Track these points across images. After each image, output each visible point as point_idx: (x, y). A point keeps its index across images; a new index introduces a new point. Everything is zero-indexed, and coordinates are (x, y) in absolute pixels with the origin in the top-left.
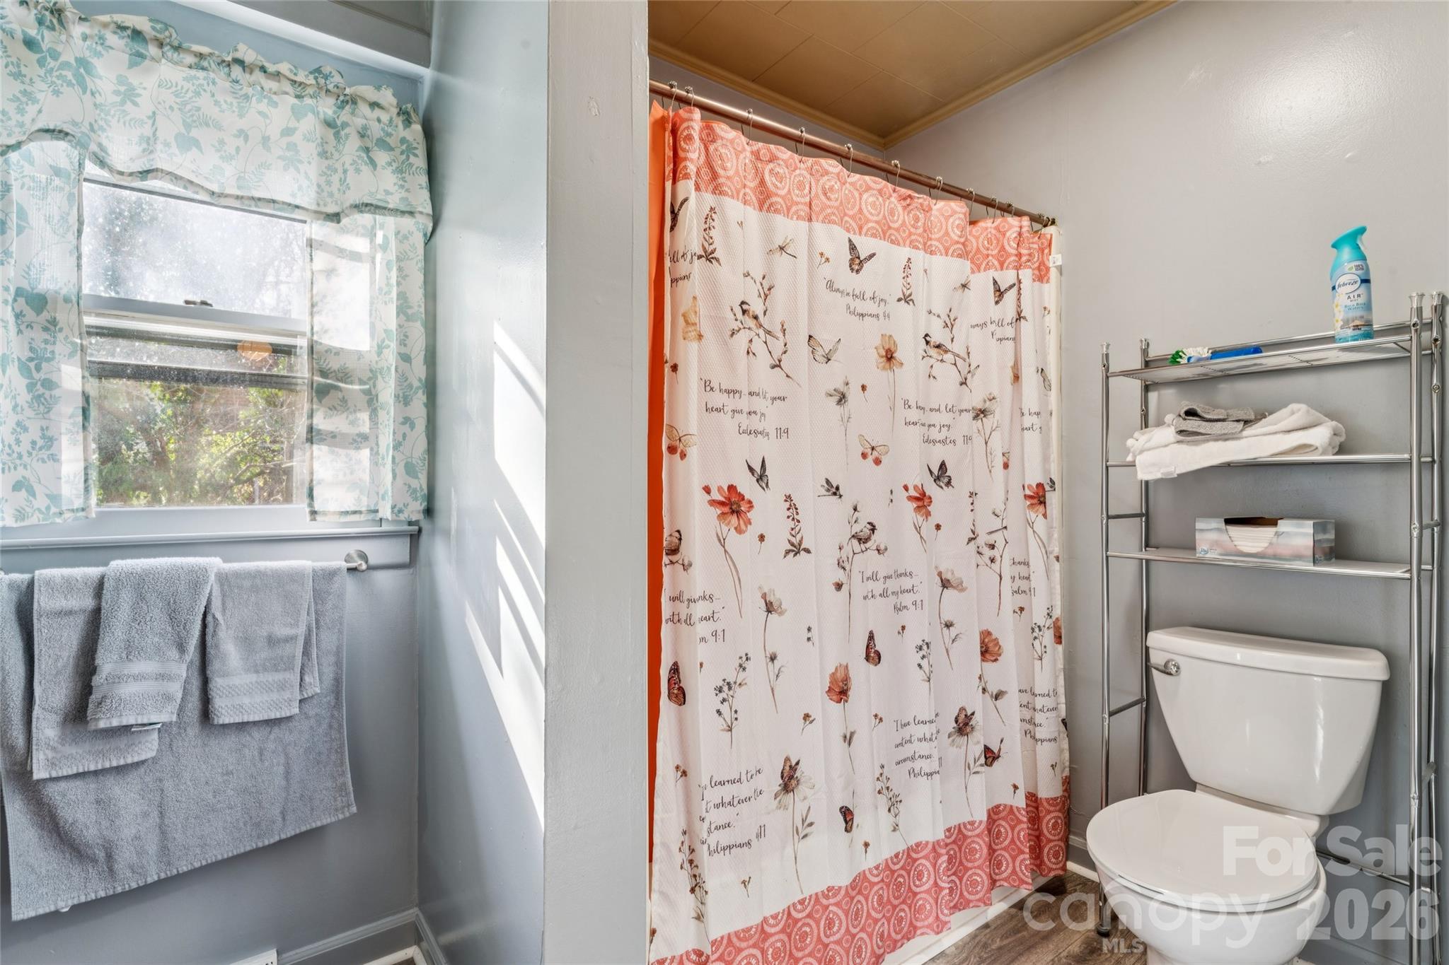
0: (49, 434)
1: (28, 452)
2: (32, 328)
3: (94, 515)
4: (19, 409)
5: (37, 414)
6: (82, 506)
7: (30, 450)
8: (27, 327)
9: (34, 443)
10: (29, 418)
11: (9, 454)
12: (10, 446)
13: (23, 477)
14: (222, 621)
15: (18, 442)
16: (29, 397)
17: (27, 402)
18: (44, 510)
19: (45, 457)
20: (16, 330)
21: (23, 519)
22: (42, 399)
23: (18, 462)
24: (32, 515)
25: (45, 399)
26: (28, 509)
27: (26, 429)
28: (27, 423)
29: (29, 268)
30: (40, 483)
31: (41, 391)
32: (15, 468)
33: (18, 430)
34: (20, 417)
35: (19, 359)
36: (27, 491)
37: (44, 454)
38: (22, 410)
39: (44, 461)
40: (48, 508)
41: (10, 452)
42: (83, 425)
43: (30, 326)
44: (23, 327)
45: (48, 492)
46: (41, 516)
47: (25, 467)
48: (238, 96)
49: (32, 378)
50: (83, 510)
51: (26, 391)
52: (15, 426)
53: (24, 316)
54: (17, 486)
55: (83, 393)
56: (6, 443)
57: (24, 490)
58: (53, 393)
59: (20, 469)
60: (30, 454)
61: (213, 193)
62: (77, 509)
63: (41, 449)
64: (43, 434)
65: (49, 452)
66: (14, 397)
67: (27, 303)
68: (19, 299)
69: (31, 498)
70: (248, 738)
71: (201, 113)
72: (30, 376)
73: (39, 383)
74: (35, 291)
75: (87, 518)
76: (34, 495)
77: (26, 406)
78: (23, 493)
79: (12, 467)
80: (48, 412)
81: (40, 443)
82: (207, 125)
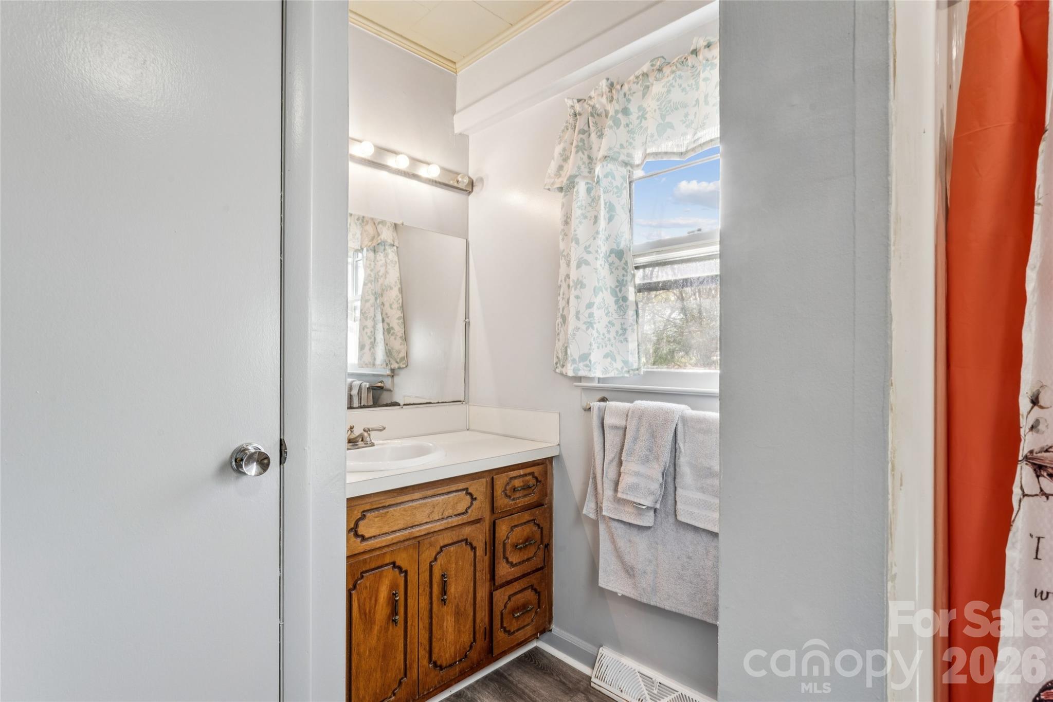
0: (624, 327)
1: (614, 337)
2: (618, 269)
3: (642, 373)
4: (610, 314)
5: (619, 316)
6: (637, 368)
7: (615, 336)
8: (616, 269)
9: (617, 332)
10: (615, 319)
11: (603, 339)
12: (603, 335)
13: (610, 351)
14: (683, 451)
15: (609, 332)
16: (615, 307)
17: (615, 310)
18: (620, 369)
19: (622, 340)
20: (610, 272)
21: (606, 374)
22: (622, 308)
23: (608, 343)
24: (611, 372)
25: (623, 307)
26: (610, 368)
27: (613, 325)
28: (614, 321)
29: (617, 237)
30: (619, 354)
31: (622, 303)
32: (606, 346)
33: (609, 325)
34: (611, 319)
35: (611, 287)
36: (612, 359)
37: (622, 338)
38: (612, 315)
39: (622, 342)
40: (622, 368)
41: (603, 337)
42: (636, 320)
43: (617, 269)
44: (613, 270)
45: (623, 359)
46: (617, 372)
47: (612, 345)
48: (695, 76)
49: (618, 297)
50: (637, 370)
51: (614, 304)
52: (607, 324)
53: (614, 264)
54: (606, 356)
55: (636, 301)
56: (601, 333)
57: (609, 358)
58: (627, 303)
59: (609, 346)
60: (615, 338)
61: (682, 153)
62: (635, 369)
63: (620, 335)
64: (622, 327)
65: (624, 337)
66: (607, 308)
67: (616, 256)
68: (611, 255)
69: (613, 362)
70: (700, 538)
71: (672, 103)
72: (617, 296)
73: (621, 299)
74: (619, 249)
75: (639, 374)
76: (615, 361)
77: (614, 312)
78: (609, 359)
79: (604, 345)
80: (625, 314)
81: (620, 332)
82: (677, 109)
